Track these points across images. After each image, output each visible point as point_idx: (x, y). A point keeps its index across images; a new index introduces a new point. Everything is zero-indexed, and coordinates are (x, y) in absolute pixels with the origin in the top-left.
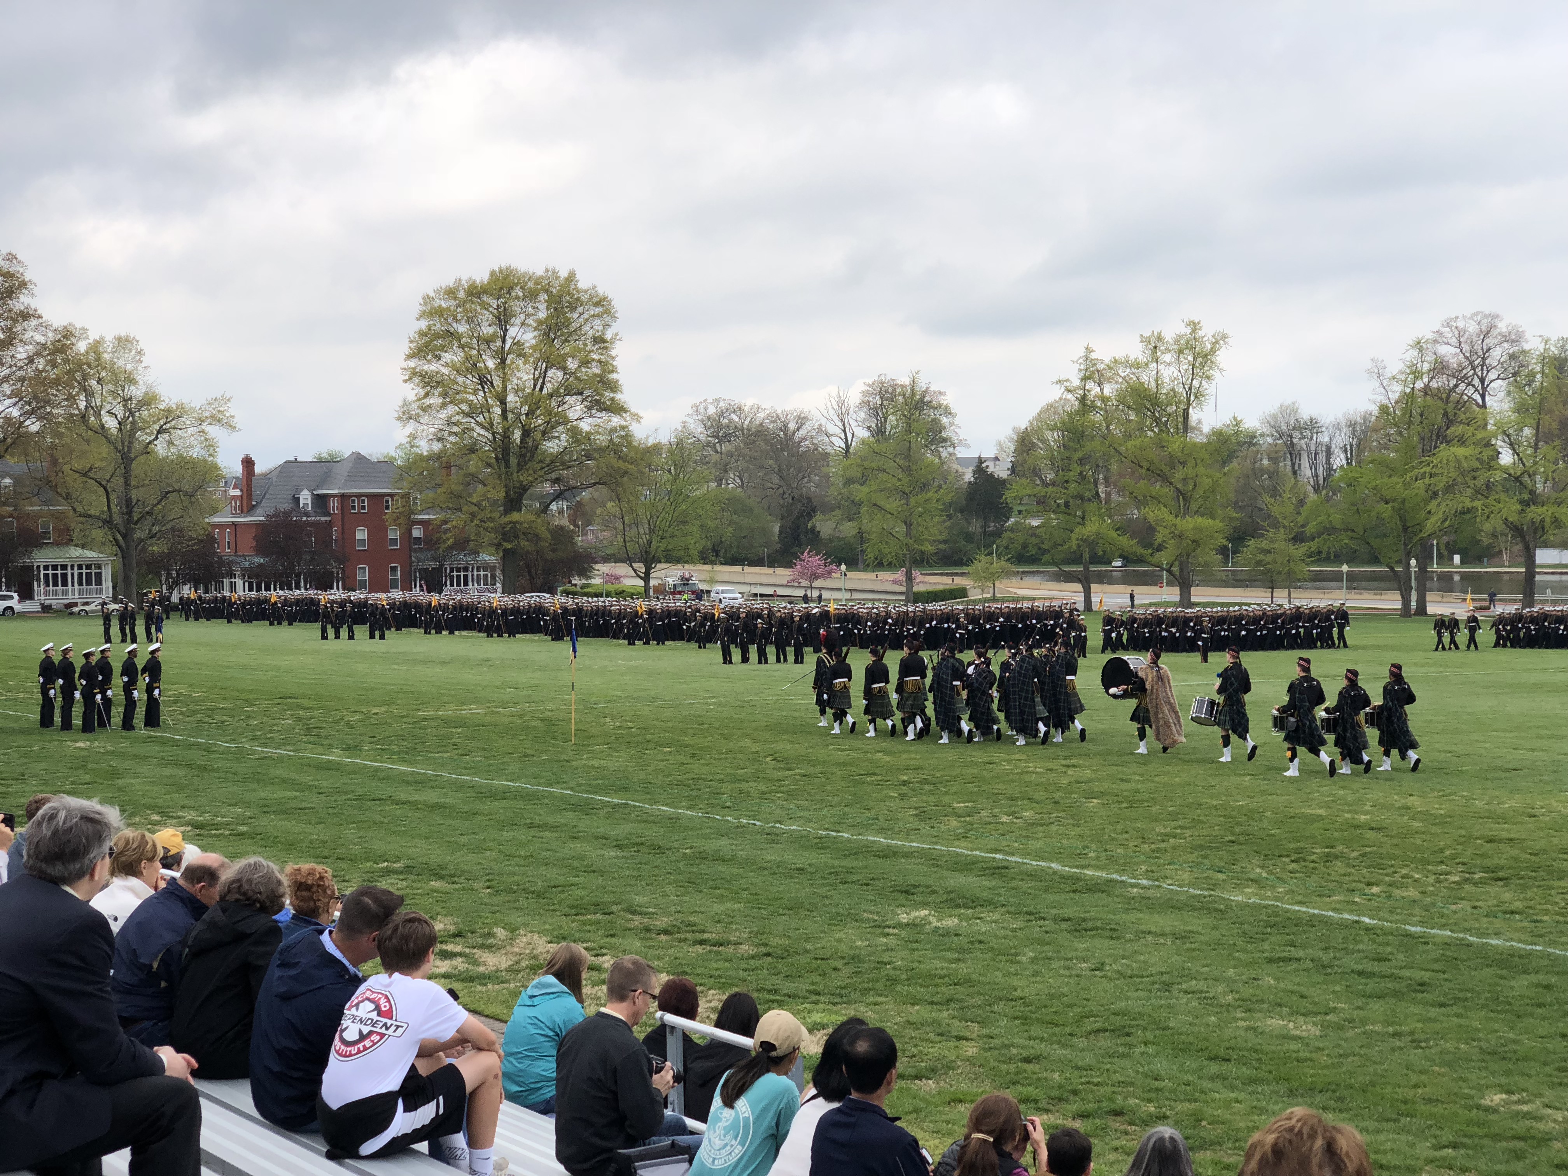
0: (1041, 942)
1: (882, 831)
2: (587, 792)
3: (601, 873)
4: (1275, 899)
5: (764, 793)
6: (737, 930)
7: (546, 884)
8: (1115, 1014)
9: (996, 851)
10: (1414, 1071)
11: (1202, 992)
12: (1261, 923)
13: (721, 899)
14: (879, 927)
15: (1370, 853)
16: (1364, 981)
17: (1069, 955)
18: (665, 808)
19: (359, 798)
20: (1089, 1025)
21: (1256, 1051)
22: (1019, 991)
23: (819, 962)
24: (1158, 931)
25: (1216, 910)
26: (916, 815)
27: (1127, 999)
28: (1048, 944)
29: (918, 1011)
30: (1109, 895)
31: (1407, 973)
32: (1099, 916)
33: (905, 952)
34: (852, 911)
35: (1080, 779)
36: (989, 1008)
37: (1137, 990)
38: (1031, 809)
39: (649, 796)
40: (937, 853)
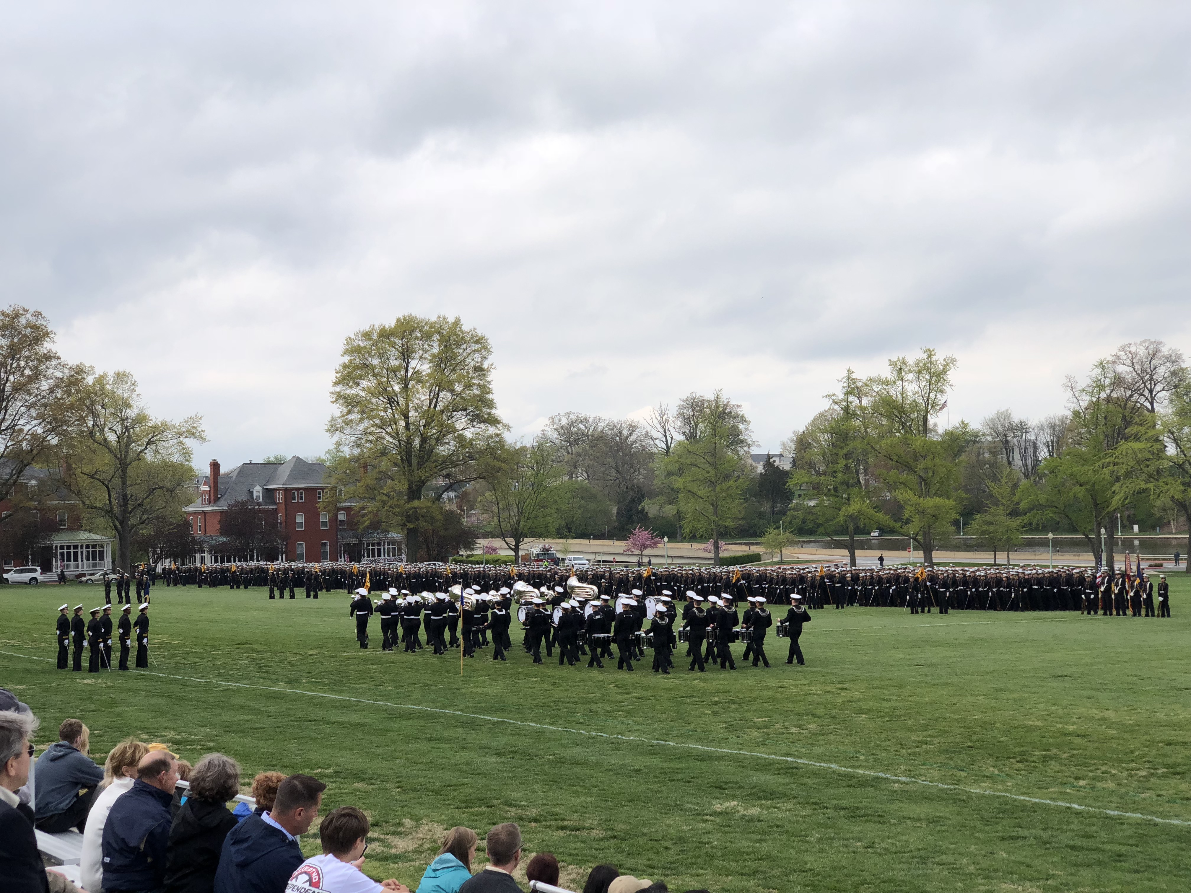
0: (825, 826)
1: (700, 740)
2: (473, 713)
3: (485, 775)
4: (1006, 791)
5: (608, 712)
6: (589, 818)
7: (442, 784)
8: (884, 882)
9: (788, 755)
11: (950, 863)
12: (995, 810)
13: (577, 794)
14: (700, 815)
15: (1077, 754)
16: (1075, 853)
17: (847, 836)
18: (533, 724)
19: (299, 719)
22: (809, 864)
23: (653, 842)
24: (915, 816)
25: (960, 800)
26: (726, 728)
28: (831, 827)
29: (731, 881)
30: (876, 789)
31: (1108, 847)
32: (870, 805)
33: (720, 834)
34: (678, 803)
35: (851, 699)
36: (785, 878)
37: (900, 863)
38: (814, 722)
39: (520, 715)
40: (743, 757)
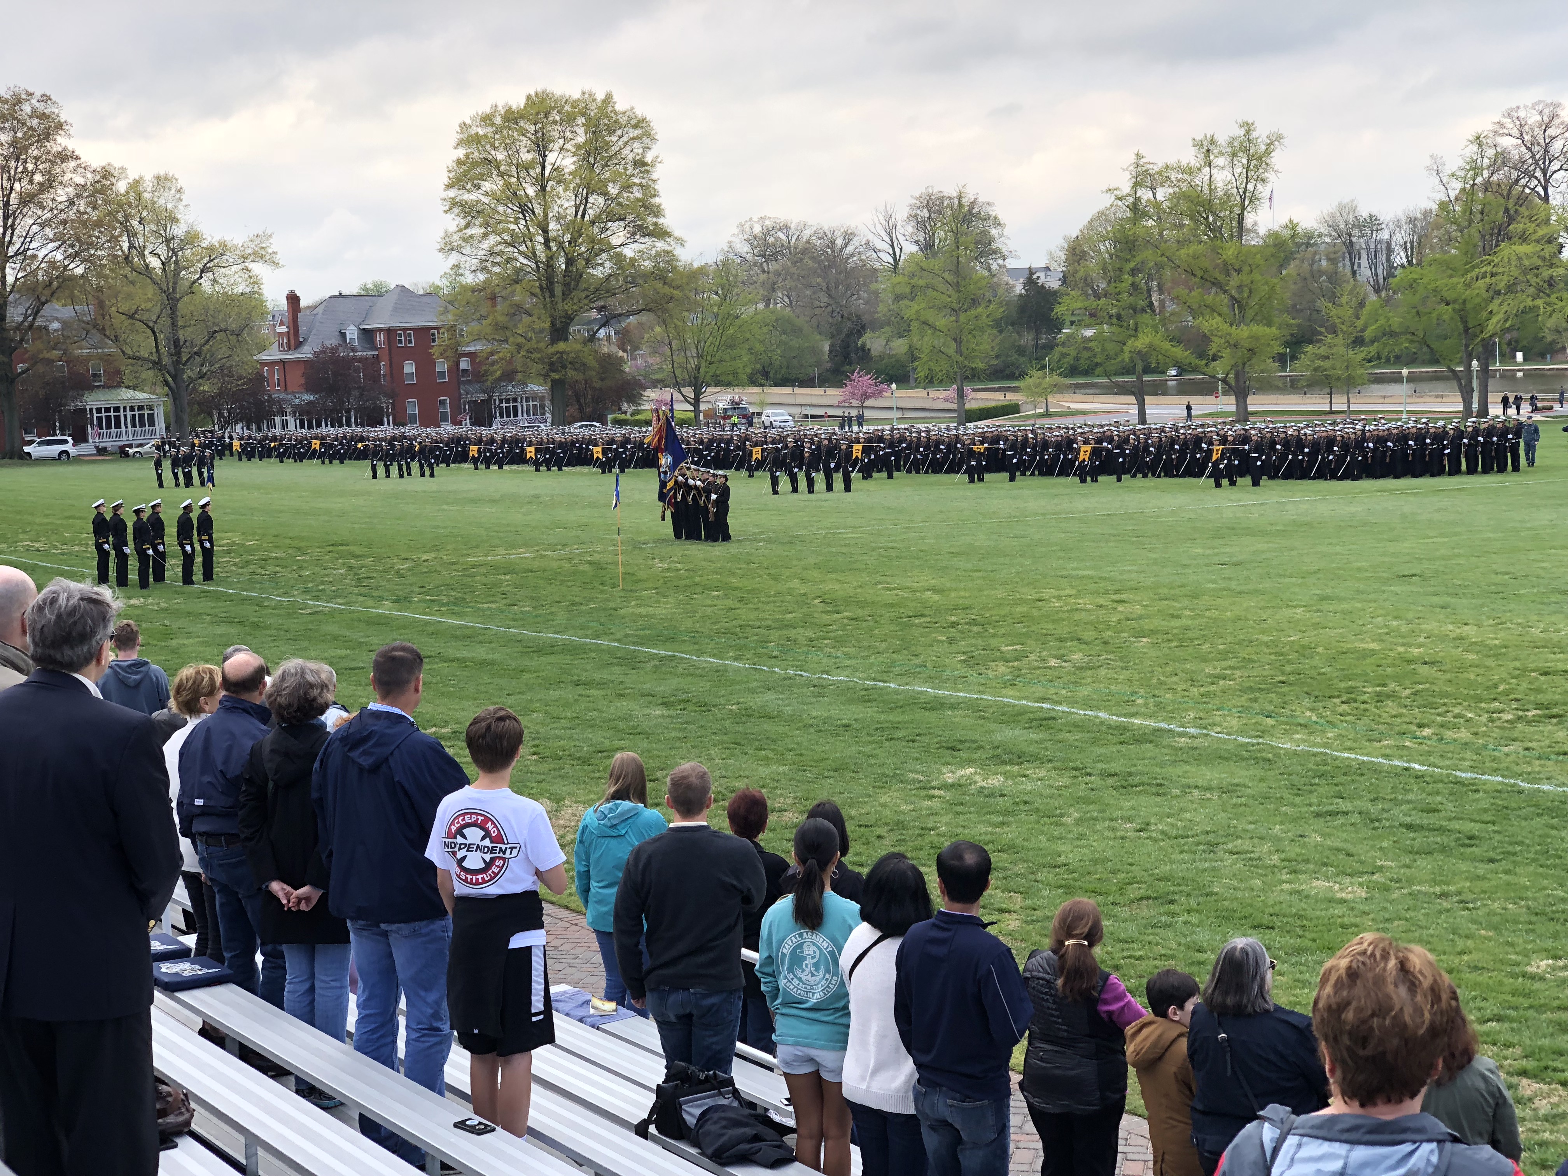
0: (1088, 801)
1: (929, 679)
2: (634, 643)
3: (648, 735)
4: (1326, 745)
5: (811, 640)
6: (781, 795)
7: (592, 749)
8: (1159, 880)
9: (1044, 699)
10: (1460, 936)
11: (1247, 852)
12: (1310, 773)
13: (766, 761)
14: (924, 788)
15: (1423, 690)
16: (1412, 835)
17: (1115, 816)
18: (712, 660)
20: (1134, 892)
21: (1300, 917)
22: (1063, 857)
23: (862, 829)
24: (1205, 784)
25: (1264, 760)
26: (965, 661)
27: (1172, 862)
28: (1094, 802)
30: (1156, 746)
31: (1456, 825)
32: (1146, 769)
33: (950, 816)
34: (898, 771)
35: (1130, 616)
36: (1032, 877)
37: (1182, 852)
38: (1080, 651)
39: (696, 647)
40: (984, 703)
